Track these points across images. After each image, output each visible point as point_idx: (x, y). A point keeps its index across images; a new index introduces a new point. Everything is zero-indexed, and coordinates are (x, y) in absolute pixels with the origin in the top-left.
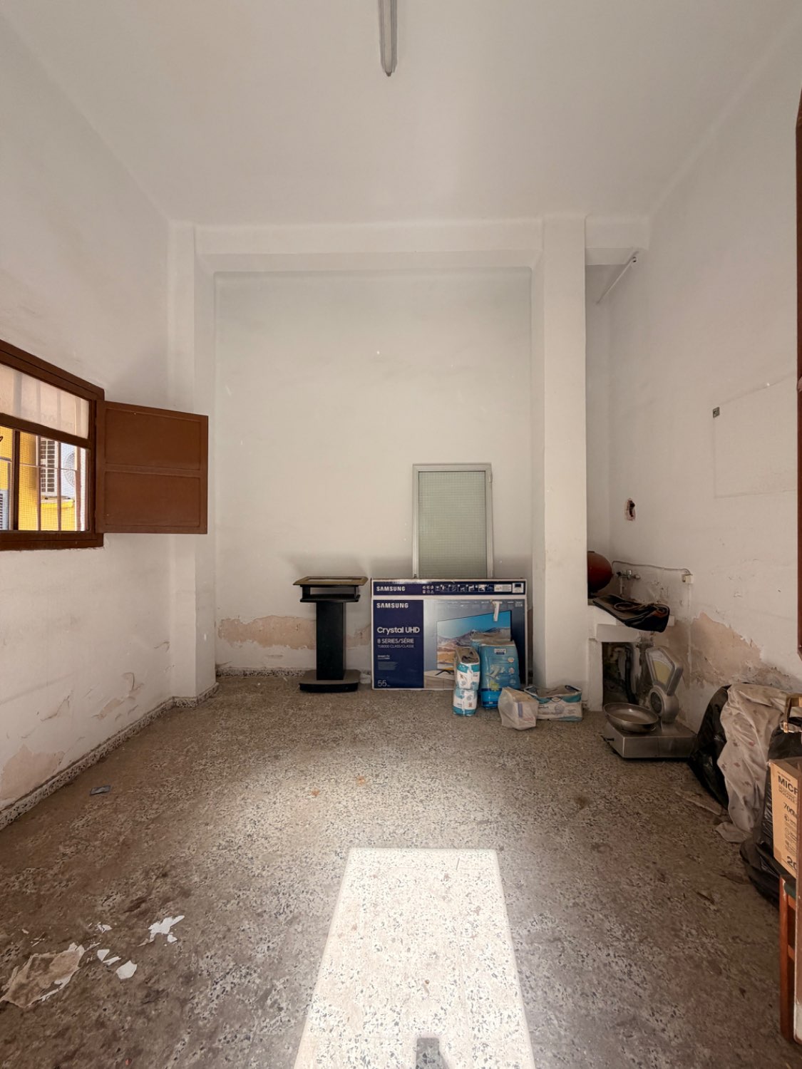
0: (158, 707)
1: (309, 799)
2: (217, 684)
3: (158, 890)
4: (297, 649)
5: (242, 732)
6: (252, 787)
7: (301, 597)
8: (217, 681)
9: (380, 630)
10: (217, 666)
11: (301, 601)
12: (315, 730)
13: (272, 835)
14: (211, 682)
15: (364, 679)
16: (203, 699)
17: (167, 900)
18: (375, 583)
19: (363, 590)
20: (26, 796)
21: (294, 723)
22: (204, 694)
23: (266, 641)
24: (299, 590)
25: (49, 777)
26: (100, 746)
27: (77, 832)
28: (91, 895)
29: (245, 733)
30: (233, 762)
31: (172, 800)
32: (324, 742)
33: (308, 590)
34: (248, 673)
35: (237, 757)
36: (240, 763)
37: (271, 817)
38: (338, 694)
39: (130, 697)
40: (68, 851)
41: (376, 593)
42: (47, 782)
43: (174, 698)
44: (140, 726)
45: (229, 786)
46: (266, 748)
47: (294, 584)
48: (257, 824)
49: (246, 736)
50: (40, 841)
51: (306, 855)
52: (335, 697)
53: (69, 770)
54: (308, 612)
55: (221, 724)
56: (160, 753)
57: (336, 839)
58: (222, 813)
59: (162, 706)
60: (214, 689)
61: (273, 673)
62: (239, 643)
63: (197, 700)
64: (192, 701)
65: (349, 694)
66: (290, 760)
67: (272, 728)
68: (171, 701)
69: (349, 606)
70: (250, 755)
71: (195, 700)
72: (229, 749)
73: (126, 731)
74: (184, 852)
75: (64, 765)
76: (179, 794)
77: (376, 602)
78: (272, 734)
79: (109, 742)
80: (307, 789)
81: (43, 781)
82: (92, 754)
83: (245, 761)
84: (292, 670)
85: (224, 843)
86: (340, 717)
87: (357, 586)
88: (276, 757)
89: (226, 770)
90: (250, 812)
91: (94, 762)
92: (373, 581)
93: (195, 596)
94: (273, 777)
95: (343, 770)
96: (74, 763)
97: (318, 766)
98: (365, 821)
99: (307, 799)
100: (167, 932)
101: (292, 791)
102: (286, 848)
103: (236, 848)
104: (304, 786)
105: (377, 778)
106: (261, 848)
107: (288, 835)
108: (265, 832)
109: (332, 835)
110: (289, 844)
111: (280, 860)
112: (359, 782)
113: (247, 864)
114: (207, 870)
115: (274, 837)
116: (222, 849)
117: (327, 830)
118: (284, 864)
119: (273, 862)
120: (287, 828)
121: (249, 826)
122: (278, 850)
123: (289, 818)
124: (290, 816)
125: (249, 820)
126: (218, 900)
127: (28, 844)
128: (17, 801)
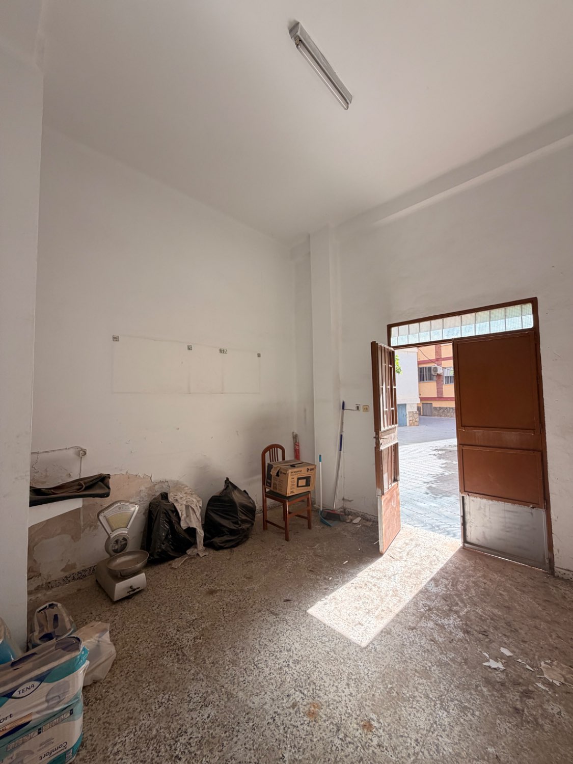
13: (422, 696)
51: (397, 660)
57: (371, 660)
80: (375, 741)
98: (342, 661)
99: (380, 723)
100: (491, 660)
101: (393, 750)
102: (411, 675)
103: (456, 702)
104: (377, 751)
105: (298, 702)
106: (432, 688)
107: (408, 686)
108: (429, 703)
109: (373, 665)
110: (408, 677)
111: (417, 668)
112: (317, 710)
113: (444, 679)
114: (478, 693)
115: (421, 693)
116: (470, 708)
117: (375, 671)
118: (414, 663)
119: (423, 669)
120: (408, 695)
121: (446, 723)
122: (418, 677)
123: (405, 707)
124: (403, 708)
125: (446, 733)
126: (462, 663)
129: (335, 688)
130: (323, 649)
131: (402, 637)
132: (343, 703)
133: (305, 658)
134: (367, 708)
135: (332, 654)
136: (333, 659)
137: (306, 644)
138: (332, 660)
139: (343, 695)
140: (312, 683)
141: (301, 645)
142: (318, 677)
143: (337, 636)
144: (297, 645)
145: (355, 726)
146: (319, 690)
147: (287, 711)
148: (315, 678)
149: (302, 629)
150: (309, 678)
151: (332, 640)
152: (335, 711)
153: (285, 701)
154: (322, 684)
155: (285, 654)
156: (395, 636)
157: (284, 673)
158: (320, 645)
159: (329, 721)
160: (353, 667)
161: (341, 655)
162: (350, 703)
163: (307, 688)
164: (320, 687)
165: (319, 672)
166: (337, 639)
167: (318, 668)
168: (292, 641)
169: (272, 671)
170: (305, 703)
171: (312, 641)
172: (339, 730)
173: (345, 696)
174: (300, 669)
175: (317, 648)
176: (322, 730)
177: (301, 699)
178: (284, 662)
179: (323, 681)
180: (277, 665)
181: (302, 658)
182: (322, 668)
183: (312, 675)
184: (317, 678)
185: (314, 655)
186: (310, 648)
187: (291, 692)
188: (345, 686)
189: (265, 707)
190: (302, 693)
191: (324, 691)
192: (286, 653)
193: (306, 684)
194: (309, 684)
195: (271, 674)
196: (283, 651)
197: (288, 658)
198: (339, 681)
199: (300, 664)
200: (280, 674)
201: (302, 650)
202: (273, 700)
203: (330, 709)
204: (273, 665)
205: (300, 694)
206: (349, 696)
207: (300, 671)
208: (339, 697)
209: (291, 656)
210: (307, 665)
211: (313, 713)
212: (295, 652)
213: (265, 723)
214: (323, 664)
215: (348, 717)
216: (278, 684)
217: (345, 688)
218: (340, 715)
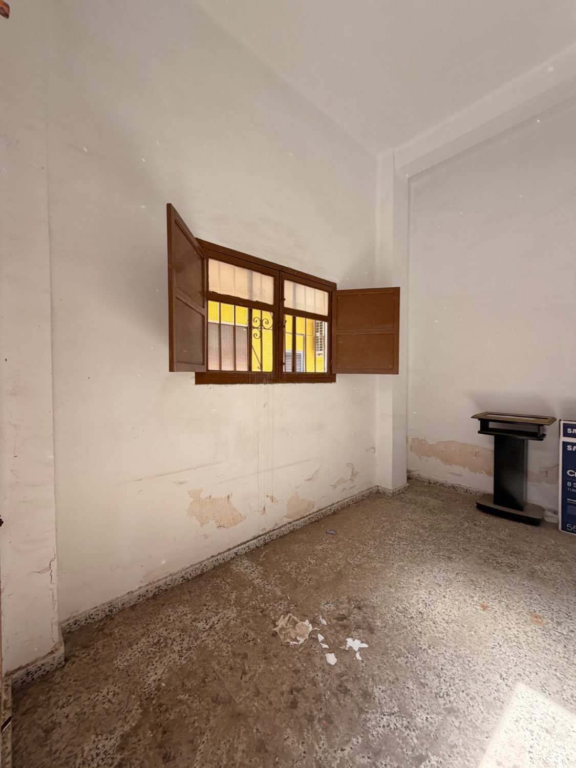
0: (368, 490)
1: (477, 609)
2: (408, 484)
3: (355, 616)
4: (475, 472)
5: (424, 527)
6: (426, 574)
7: (479, 429)
8: (408, 482)
9: (571, 473)
10: (408, 471)
11: (479, 432)
12: (488, 548)
13: (439, 623)
14: (403, 482)
15: (547, 516)
16: (397, 493)
17: (358, 627)
18: (564, 424)
19: (550, 430)
20: (297, 520)
21: (469, 535)
22: (398, 490)
23: (447, 460)
24: (477, 423)
25: (308, 514)
26: (333, 504)
27: (317, 552)
28: (319, 596)
29: (425, 528)
30: (414, 548)
31: (369, 557)
32: (497, 563)
33: (486, 424)
34: (432, 482)
35: (417, 545)
36: (419, 550)
37: (440, 607)
38: (516, 523)
39: (350, 479)
40: (313, 562)
41: (566, 434)
42: (307, 516)
43: (378, 486)
44: (356, 499)
45: (409, 565)
46: (441, 547)
47: (472, 417)
48: (428, 607)
49: (426, 532)
50: (300, 549)
51: (470, 659)
52: (513, 525)
53: (318, 513)
54: (487, 443)
55: (408, 515)
56: (367, 521)
57: (502, 663)
58: (402, 583)
59: (370, 490)
60: (405, 487)
61: (454, 487)
62: (426, 458)
63: (393, 493)
64: (389, 492)
65: (529, 527)
66: (461, 566)
67: (448, 532)
68: (376, 488)
69: (532, 444)
70: (427, 548)
71: (392, 492)
72: (412, 537)
73: (348, 500)
74: (373, 599)
75: (315, 510)
76: (375, 555)
77: (565, 444)
78: (448, 538)
79: (339, 504)
80: (476, 599)
81: (305, 515)
82: (329, 508)
83: (423, 551)
84: (470, 489)
85: (401, 608)
86: (517, 546)
87: (542, 425)
88: (450, 558)
89: (408, 551)
90: (423, 594)
91: (330, 513)
92: (562, 422)
93: (391, 419)
94: (445, 574)
95: (516, 598)
96: (320, 510)
97: (489, 582)
98: (539, 664)
99: (475, 608)
100: (356, 650)
101: (461, 594)
102: (451, 642)
103: (409, 617)
104: (473, 595)
106: (429, 628)
107: (454, 631)
108: (433, 617)
109: (498, 656)
110: (454, 640)
111: (444, 648)
112: (535, 619)
113: (416, 635)
114: (387, 621)
115: (441, 625)
116: (399, 612)
117: (493, 648)
118: (448, 654)
119: (438, 646)
120: (453, 624)
121: (421, 604)
122: (443, 639)
123: (456, 616)
124: (457, 615)
125: (422, 600)
126: (392, 650)
127: (296, 548)
128: (293, 521)
145: (494, 608)
159: (518, 611)
170: (550, 624)
172: (507, 606)
177: (556, 627)
179: (547, 642)
182: (558, 656)
188: (519, 636)
191: (539, 633)
198: (529, 641)
205: (561, 632)
206: (511, 627)
208: (520, 627)
214: (562, 661)
215: (503, 613)
217: (518, 634)
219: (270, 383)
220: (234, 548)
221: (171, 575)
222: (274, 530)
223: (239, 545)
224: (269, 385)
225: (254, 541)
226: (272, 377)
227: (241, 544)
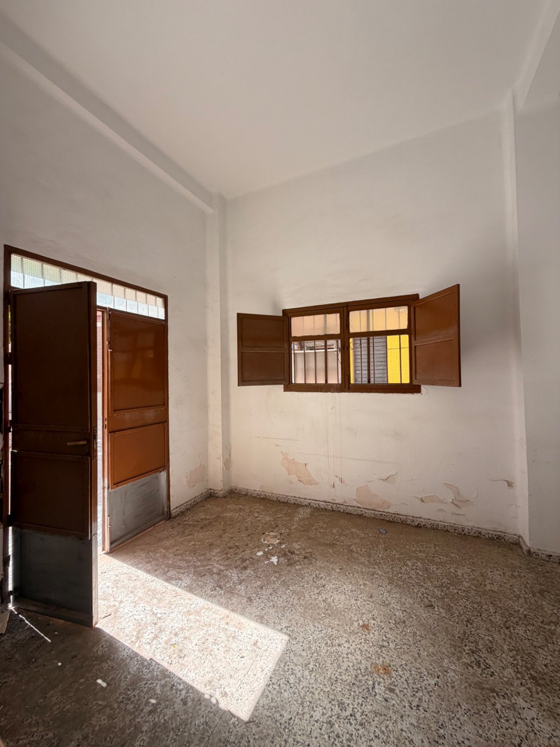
0: (492, 530)
3: (297, 557)
17: (289, 560)
20: (367, 509)
25: (381, 510)
27: (347, 531)
28: (304, 541)
31: (369, 555)
39: (453, 503)
40: (334, 531)
43: (519, 536)
46: (447, 600)
48: (334, 590)
50: (343, 524)
56: (430, 546)
57: (302, 629)
59: (500, 534)
70: (432, 589)
73: (447, 525)
74: (318, 562)
75: (392, 510)
78: (481, 606)
81: (378, 510)
82: (412, 518)
83: (421, 586)
85: (321, 576)
90: (349, 587)
91: (412, 524)
96: (398, 514)
98: (316, 654)
99: (358, 620)
100: (271, 561)
103: (315, 580)
105: (384, 687)
106: (310, 591)
107: (317, 604)
108: (324, 593)
109: (308, 628)
110: (308, 603)
111: (296, 598)
112: (380, 667)
113: (299, 584)
114: (302, 570)
115: (318, 597)
116: (316, 575)
117: (314, 626)
127: (342, 522)
128: (364, 508)
129: (350, 656)
130: (309, 678)
131: (264, 607)
132: (359, 646)
133: (332, 697)
134: (352, 629)
135: (311, 666)
136: (317, 664)
137: (310, 702)
138: (320, 665)
139: (351, 648)
140: (358, 679)
141: (315, 709)
142: (347, 674)
143: (282, 666)
144: (317, 715)
145: (371, 635)
146: (361, 670)
147: (401, 696)
148: (350, 677)
149: (287, 716)
150: (353, 684)
151: (290, 670)
152: (371, 652)
153: (394, 702)
154: (352, 668)
155: (339, 726)
156: (264, 612)
157: (365, 717)
158: (304, 683)
159: (382, 654)
160: (317, 644)
161: (309, 657)
162: (356, 641)
163: (366, 682)
164: (356, 670)
165: (341, 675)
166: (288, 665)
167: (336, 677)
168: (313, 725)
169: (372, 735)
170: (382, 680)
171: (302, 695)
172: (383, 646)
173: (351, 646)
174: (349, 698)
175: (311, 686)
176: (392, 659)
177: (381, 684)
178: (351, 724)
179: (349, 668)
180: (360, 732)
181: (333, 700)
182: (334, 672)
183: (348, 681)
184: (349, 675)
185: (321, 686)
186: (313, 694)
187: (381, 699)
188: (342, 647)
189: (416, 724)
190: (374, 687)
191: (359, 665)
192: (337, 726)
193: (362, 686)
194: (360, 681)
195: (377, 734)
196: (336, 732)
197: (342, 721)
198: (340, 653)
199: (342, 700)
200: (370, 723)
201: (322, 704)
202: (402, 717)
203: (372, 655)
204: (363, 739)
205: (376, 687)
206: (350, 643)
207: (351, 698)
208: (355, 650)
209: (338, 718)
210: (340, 691)
211: (385, 669)
212: (330, 714)
213: (428, 715)
214: (329, 674)
215: (368, 641)
216: (382, 718)
217: (345, 647)
218: (371, 647)
219: (338, 392)
220: (309, 499)
221: (272, 493)
222: (342, 505)
223: (312, 500)
224: (336, 393)
225: (323, 503)
226: (339, 387)
227: (314, 500)
